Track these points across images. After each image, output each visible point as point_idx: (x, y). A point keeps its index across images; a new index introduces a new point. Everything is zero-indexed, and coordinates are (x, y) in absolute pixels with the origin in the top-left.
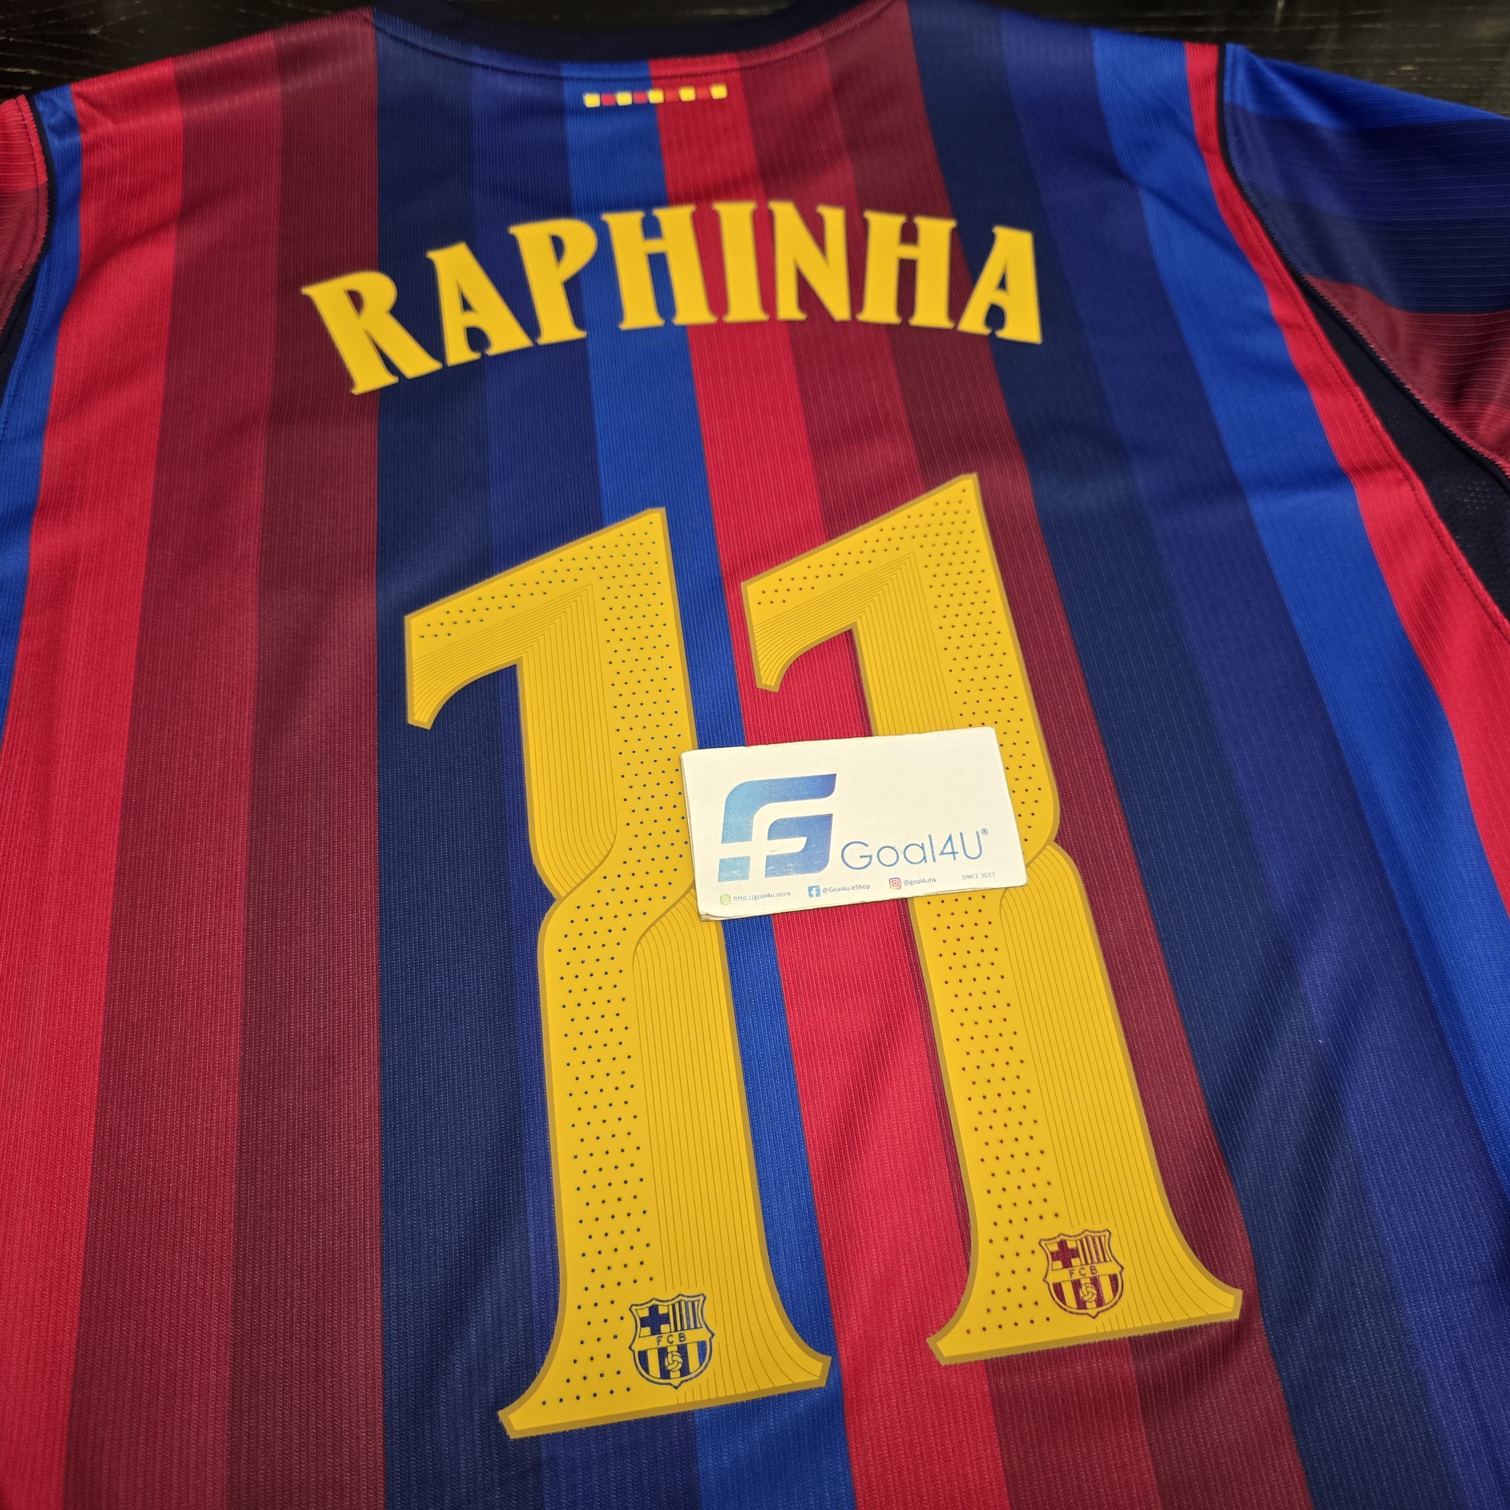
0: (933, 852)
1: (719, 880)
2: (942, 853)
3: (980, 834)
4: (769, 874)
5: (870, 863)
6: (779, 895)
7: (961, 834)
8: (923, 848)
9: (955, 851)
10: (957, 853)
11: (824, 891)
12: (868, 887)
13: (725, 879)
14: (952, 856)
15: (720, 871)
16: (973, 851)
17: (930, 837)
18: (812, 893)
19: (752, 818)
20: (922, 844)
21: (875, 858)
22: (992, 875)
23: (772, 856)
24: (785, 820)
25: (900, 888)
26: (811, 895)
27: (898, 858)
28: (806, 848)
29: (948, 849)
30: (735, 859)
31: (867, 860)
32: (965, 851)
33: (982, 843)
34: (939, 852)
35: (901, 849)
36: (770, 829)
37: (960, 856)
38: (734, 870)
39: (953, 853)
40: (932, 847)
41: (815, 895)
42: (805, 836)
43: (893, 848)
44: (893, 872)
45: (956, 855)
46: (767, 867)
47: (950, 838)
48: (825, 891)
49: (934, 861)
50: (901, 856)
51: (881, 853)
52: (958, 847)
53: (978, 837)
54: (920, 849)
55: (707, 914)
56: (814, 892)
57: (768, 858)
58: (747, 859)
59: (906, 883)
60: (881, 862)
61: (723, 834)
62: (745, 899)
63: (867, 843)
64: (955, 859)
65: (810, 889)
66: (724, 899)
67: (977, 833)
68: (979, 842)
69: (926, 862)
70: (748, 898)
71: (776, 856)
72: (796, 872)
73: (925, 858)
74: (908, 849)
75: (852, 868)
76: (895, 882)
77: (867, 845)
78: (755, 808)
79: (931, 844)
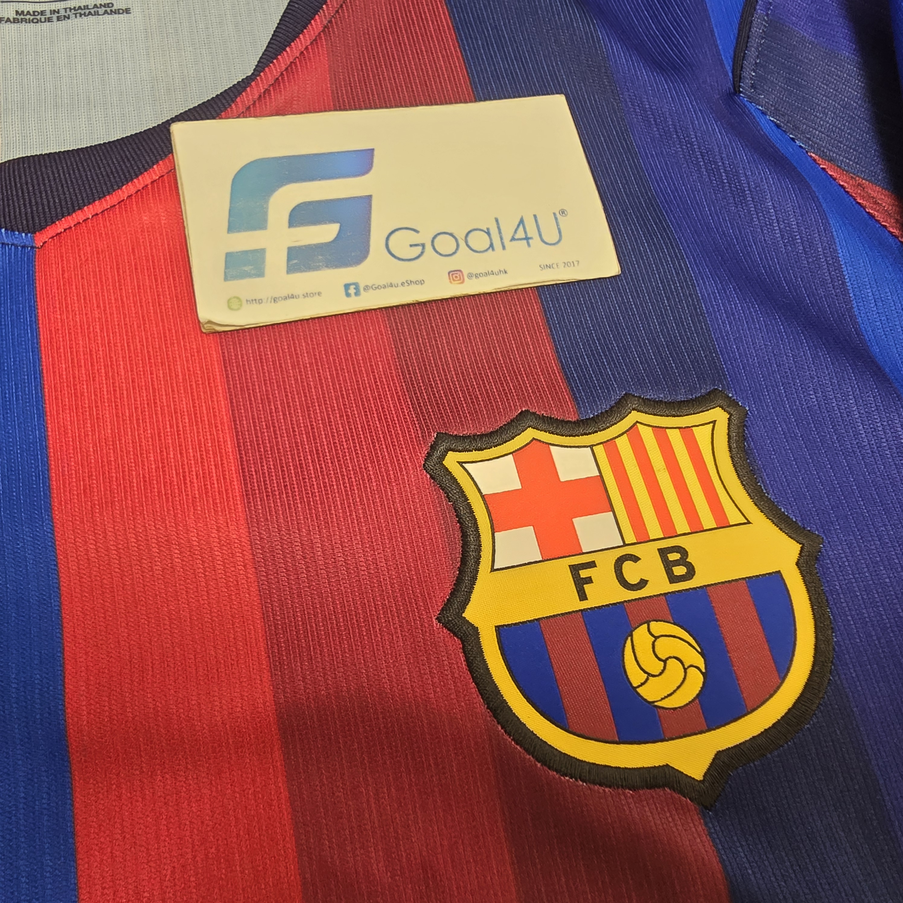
0: (501, 238)
1: (226, 279)
2: (513, 239)
3: (558, 215)
4: (291, 269)
5: (422, 253)
6: (306, 296)
7: (535, 216)
8: (488, 233)
9: (529, 236)
10: (531, 238)
11: (364, 289)
12: (422, 282)
13: (234, 278)
14: (525, 242)
15: (226, 267)
16: (551, 235)
17: (497, 220)
18: (350, 291)
19: (267, 202)
20: (488, 229)
21: (428, 247)
22: (576, 263)
23: (295, 247)
24: (310, 203)
25: (462, 282)
26: (348, 295)
27: (458, 246)
28: (339, 236)
29: (521, 234)
30: (246, 252)
31: (420, 249)
32: (540, 235)
33: (561, 226)
34: (510, 238)
35: (460, 236)
36: (291, 215)
37: (536, 241)
38: (245, 266)
39: (527, 239)
40: (500, 232)
41: (353, 295)
42: (338, 222)
43: (451, 235)
44: (453, 263)
45: (530, 241)
46: (288, 260)
47: (522, 221)
48: (366, 288)
49: (504, 248)
50: (462, 244)
51: (436, 241)
52: (532, 230)
53: (556, 219)
54: (486, 235)
55: (210, 322)
56: (352, 291)
57: (290, 249)
58: (262, 252)
59: (470, 276)
60: (437, 252)
61: (229, 222)
62: (260, 301)
63: (418, 229)
64: (529, 245)
65: (347, 287)
66: (233, 303)
67: (554, 214)
68: (558, 225)
69: (493, 249)
70: (265, 301)
71: (300, 247)
72: (327, 266)
73: (492, 246)
74: (470, 235)
75: (399, 259)
76: (455, 276)
77: (418, 232)
78: (270, 190)
79: (499, 228)
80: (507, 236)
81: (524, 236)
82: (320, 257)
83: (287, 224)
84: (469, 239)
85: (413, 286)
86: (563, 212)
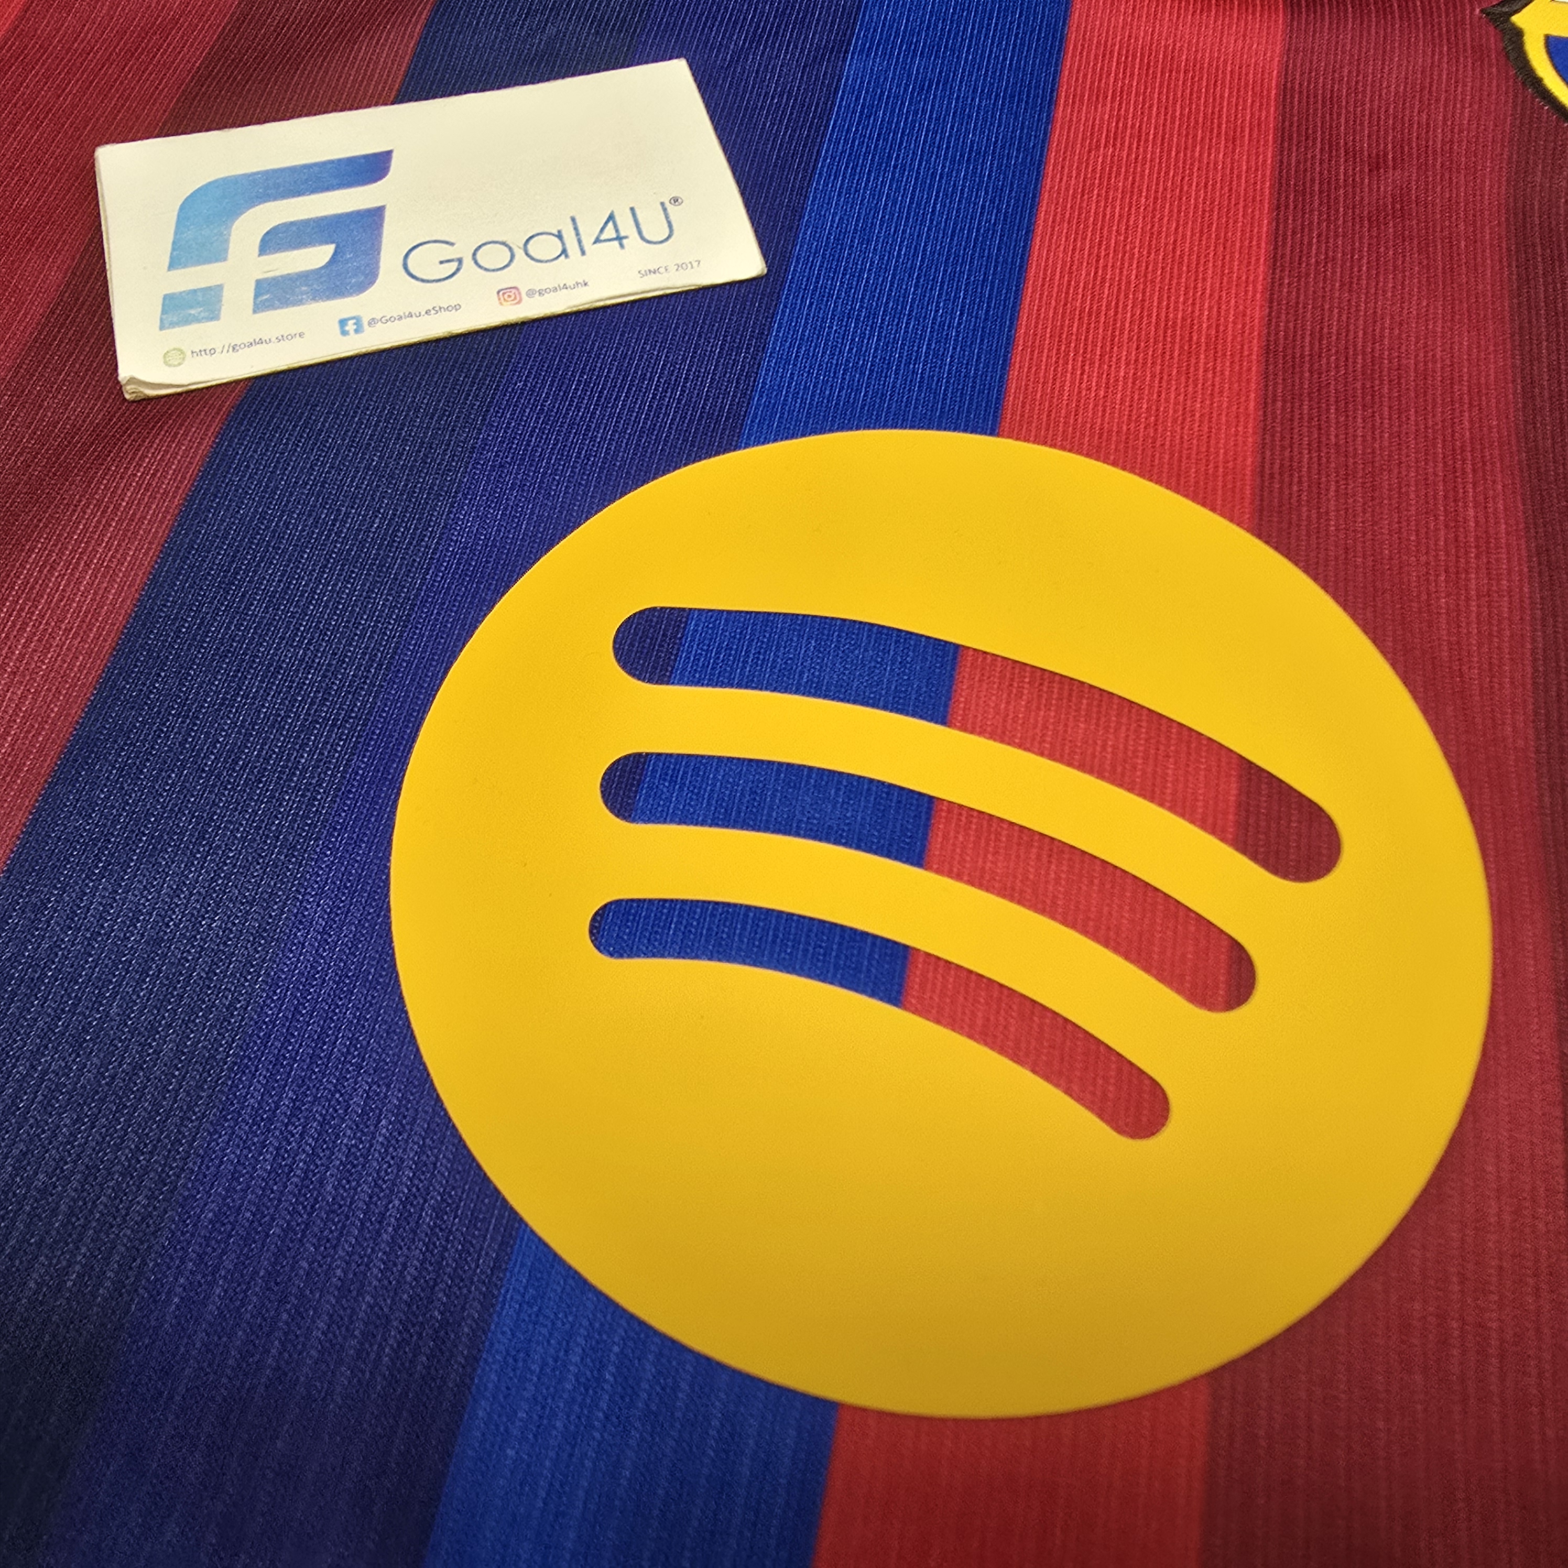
0: (580, 241)
1: (162, 328)
2: (597, 241)
3: (667, 205)
4: (258, 307)
5: (458, 270)
6: (281, 339)
7: (632, 209)
8: (560, 236)
9: (622, 234)
10: (626, 237)
11: (369, 324)
12: (457, 307)
13: (173, 325)
14: (616, 243)
15: (164, 312)
16: (655, 227)
17: (573, 219)
18: (347, 328)
19: (229, 228)
20: (559, 232)
21: (468, 262)
22: (695, 264)
23: (266, 279)
24: (293, 223)
25: (519, 302)
26: (344, 333)
27: (513, 256)
28: (333, 260)
29: (610, 232)
30: (195, 291)
32: (640, 232)
33: (672, 218)
34: (593, 240)
35: (517, 244)
36: (263, 240)
37: (633, 240)
38: (191, 307)
39: (619, 238)
40: (577, 234)
41: (352, 332)
42: (332, 243)
43: (504, 244)
44: (504, 279)
45: (625, 241)
46: (256, 296)
47: (611, 217)
48: (372, 322)
49: (583, 253)
50: (520, 253)
51: (480, 253)
52: (626, 226)
53: (665, 210)
54: (556, 239)
56: (350, 327)
57: (258, 283)
58: (218, 289)
59: (531, 293)
60: (480, 266)
61: (171, 258)
62: (213, 351)
63: (452, 241)
64: (622, 246)
65: (343, 323)
66: (171, 358)
67: (662, 204)
68: (667, 217)
69: (567, 256)
70: (219, 350)
71: (274, 279)
73: (564, 252)
74: (532, 242)
75: (423, 281)
76: (508, 294)
77: (452, 244)
78: (235, 212)
79: (576, 229)
80: (588, 240)
81: (614, 236)
82: (304, 288)
83: (257, 251)
84: (529, 246)
85: (444, 314)
86: (675, 200)
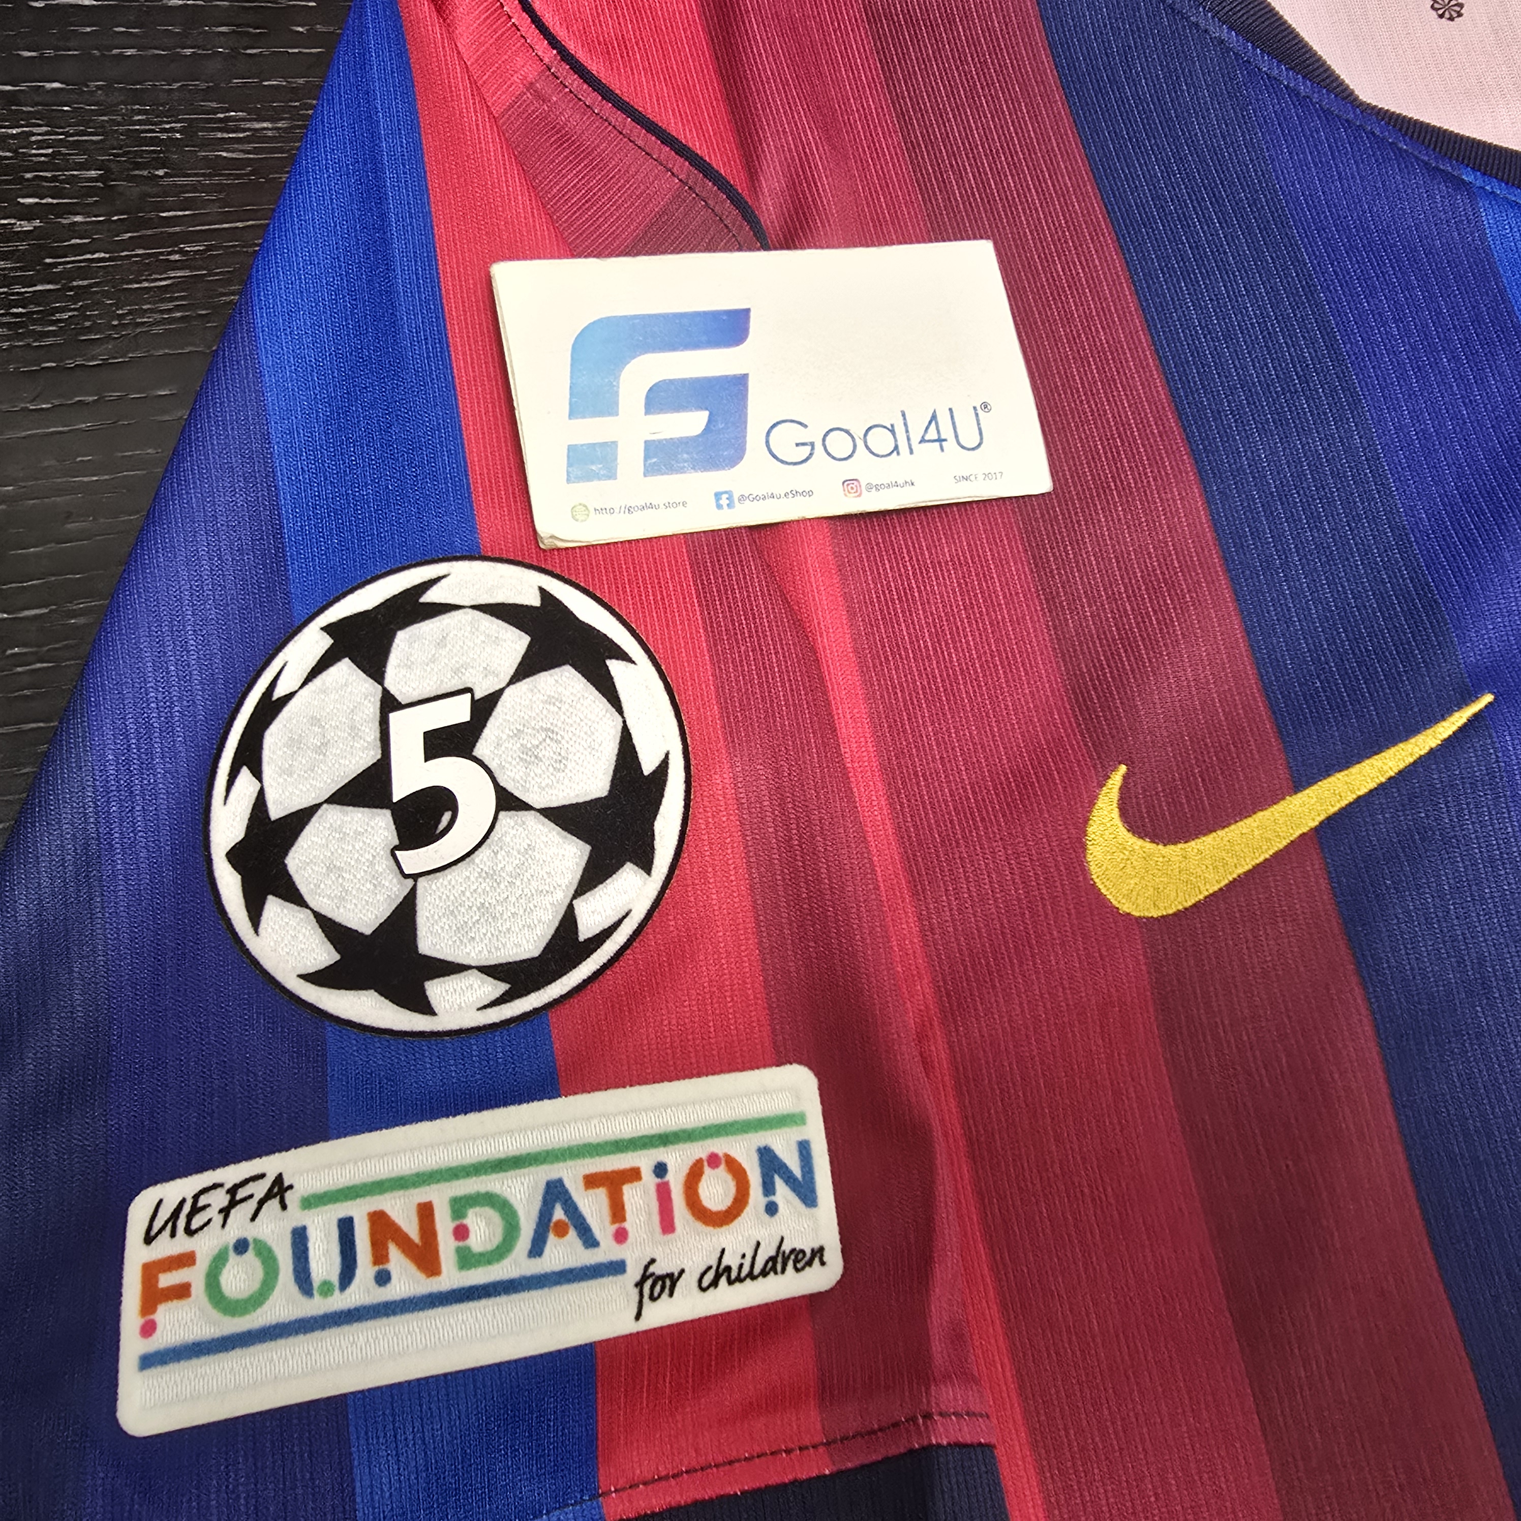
80: (915, 439)
81: (936, 437)
82: (685, 456)
83: (643, 410)
84: (869, 438)
85: (799, 498)
86: (985, 406)
